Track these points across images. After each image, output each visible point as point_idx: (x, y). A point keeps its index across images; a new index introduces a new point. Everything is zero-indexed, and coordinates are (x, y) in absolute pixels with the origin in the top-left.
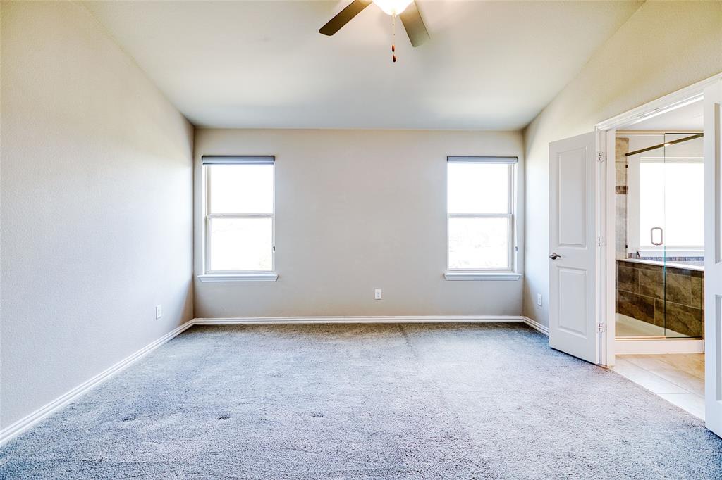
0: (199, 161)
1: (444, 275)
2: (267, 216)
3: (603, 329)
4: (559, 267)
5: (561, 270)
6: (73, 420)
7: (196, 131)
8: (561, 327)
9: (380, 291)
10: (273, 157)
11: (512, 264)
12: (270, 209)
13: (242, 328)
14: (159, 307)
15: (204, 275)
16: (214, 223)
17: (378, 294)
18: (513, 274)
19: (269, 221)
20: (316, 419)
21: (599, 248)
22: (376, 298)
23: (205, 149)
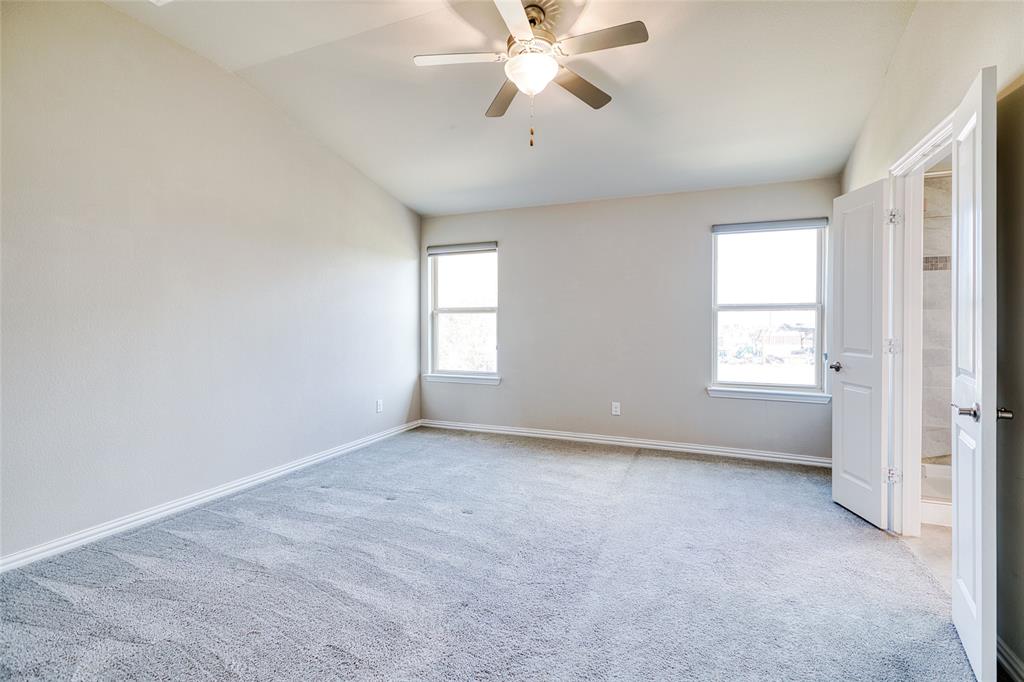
0: (425, 253)
1: (706, 389)
2: (491, 310)
3: (896, 478)
4: (844, 383)
5: (847, 388)
6: (291, 481)
7: (421, 221)
8: (845, 472)
9: (618, 404)
10: (496, 243)
11: (822, 380)
12: (494, 304)
13: (461, 433)
14: (380, 402)
15: (430, 374)
16: (442, 319)
17: (616, 409)
18: (821, 394)
19: (493, 317)
20: (466, 515)
21: (891, 356)
22: (614, 413)
23: (430, 240)
